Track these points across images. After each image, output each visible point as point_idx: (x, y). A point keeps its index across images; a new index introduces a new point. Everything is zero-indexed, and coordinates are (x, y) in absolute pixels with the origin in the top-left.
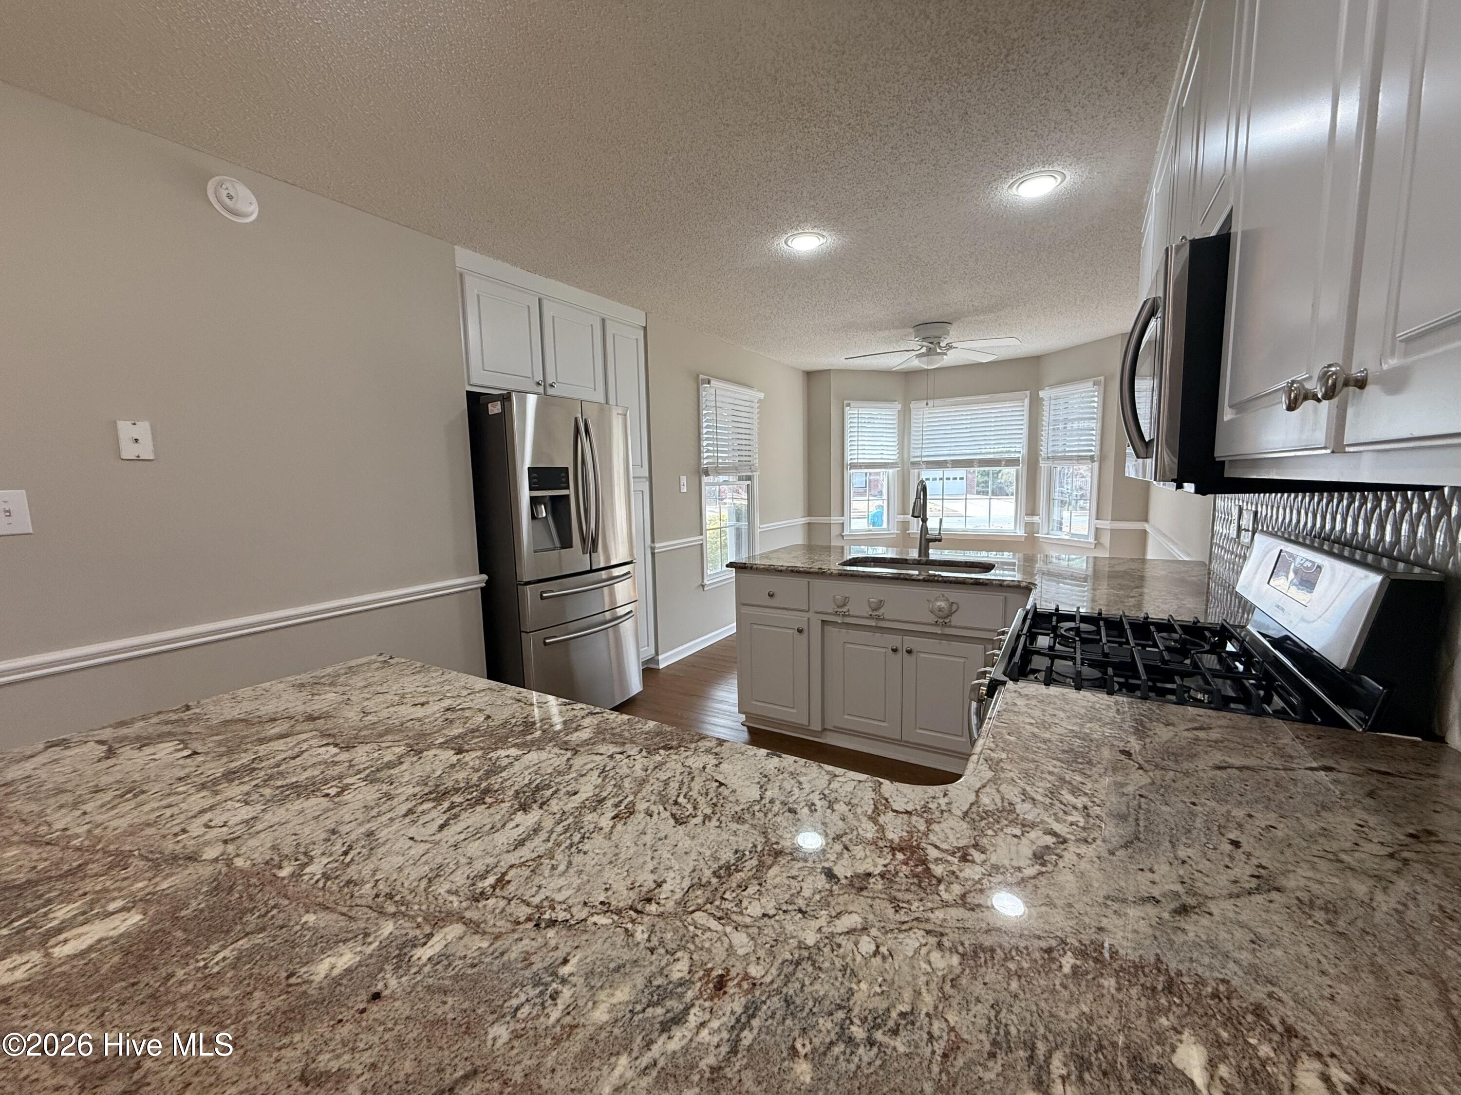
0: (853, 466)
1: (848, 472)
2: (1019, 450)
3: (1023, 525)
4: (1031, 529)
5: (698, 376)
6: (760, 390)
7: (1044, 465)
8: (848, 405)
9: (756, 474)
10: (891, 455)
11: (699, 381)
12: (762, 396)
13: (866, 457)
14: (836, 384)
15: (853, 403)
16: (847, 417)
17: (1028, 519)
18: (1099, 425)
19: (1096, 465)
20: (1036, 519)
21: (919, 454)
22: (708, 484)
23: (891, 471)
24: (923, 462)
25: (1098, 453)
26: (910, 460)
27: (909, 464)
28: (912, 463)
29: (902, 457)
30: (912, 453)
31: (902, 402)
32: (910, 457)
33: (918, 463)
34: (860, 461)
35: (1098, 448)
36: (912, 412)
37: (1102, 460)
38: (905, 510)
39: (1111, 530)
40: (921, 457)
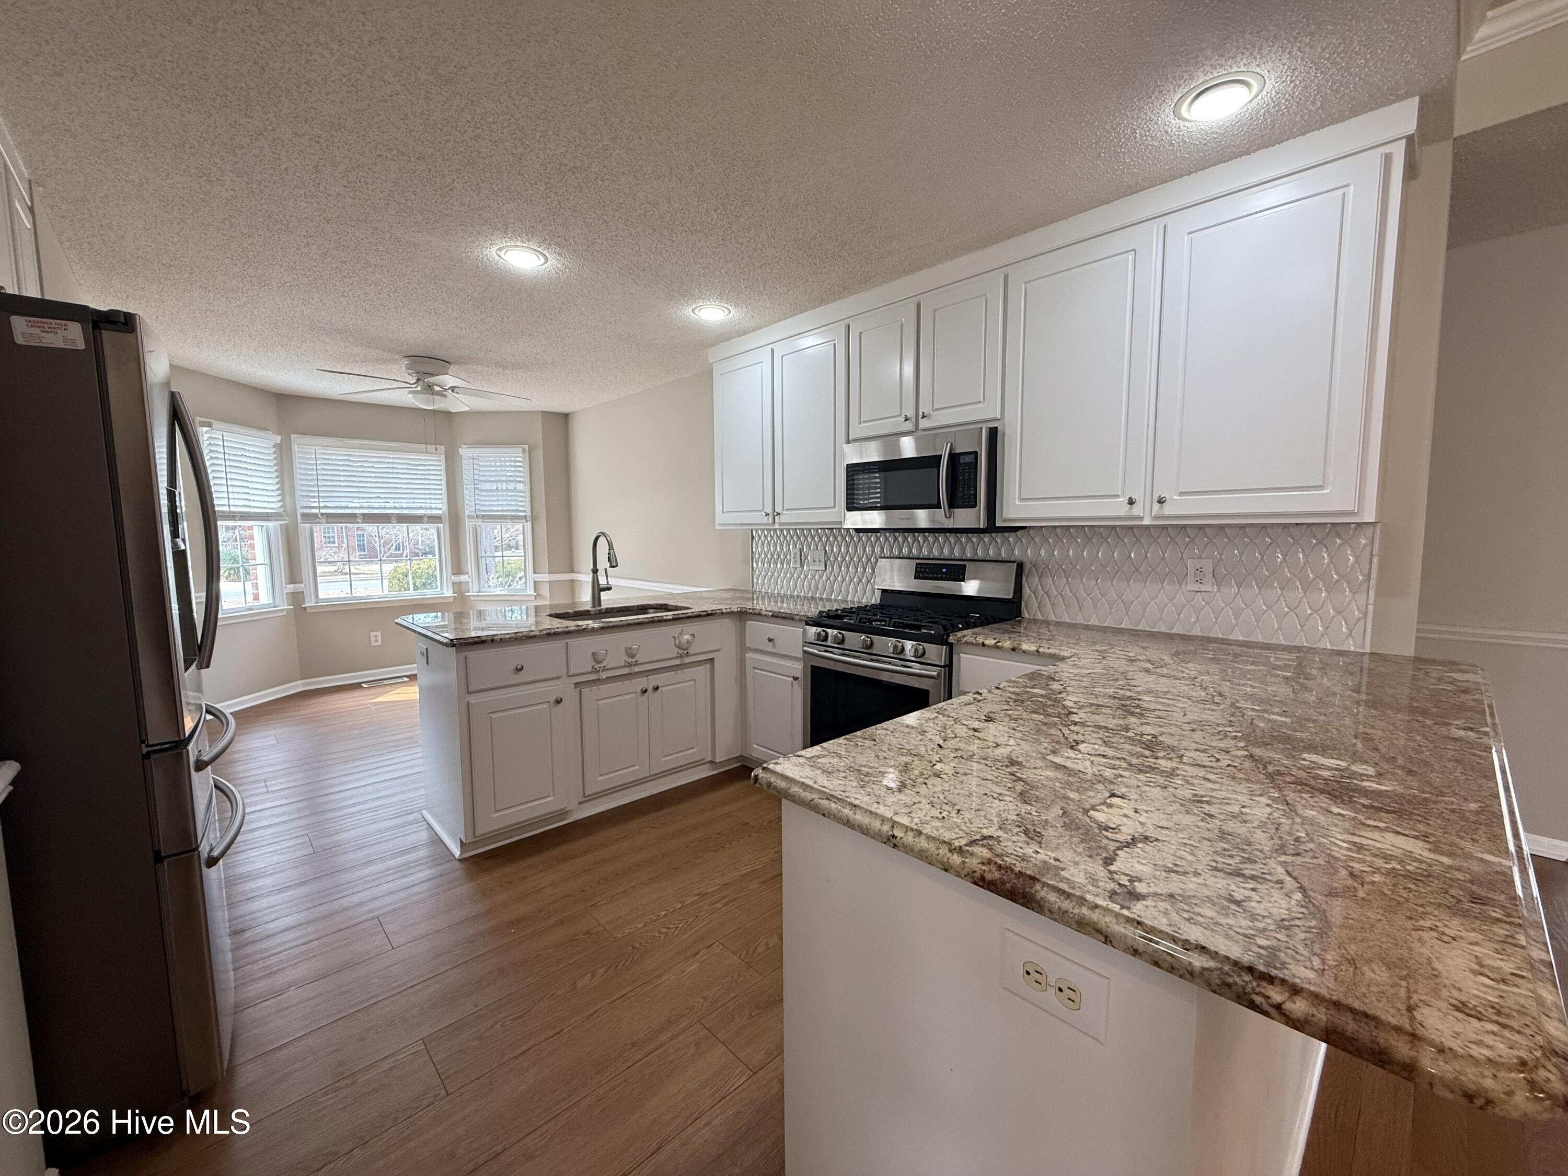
2: (439, 506)
3: (450, 585)
4: (459, 588)
7: (468, 524)
10: (269, 502)
13: (239, 504)
15: (216, 424)
17: (455, 578)
18: (528, 488)
19: (528, 525)
20: (463, 578)
21: (317, 505)
23: (270, 524)
24: (322, 514)
25: (529, 514)
26: (300, 511)
27: (299, 517)
28: (303, 515)
29: (289, 506)
30: (301, 502)
31: (279, 433)
32: (298, 507)
33: (315, 516)
34: (226, 509)
35: (528, 509)
36: (295, 448)
37: (534, 519)
38: (294, 576)
39: (550, 582)
40: (319, 508)
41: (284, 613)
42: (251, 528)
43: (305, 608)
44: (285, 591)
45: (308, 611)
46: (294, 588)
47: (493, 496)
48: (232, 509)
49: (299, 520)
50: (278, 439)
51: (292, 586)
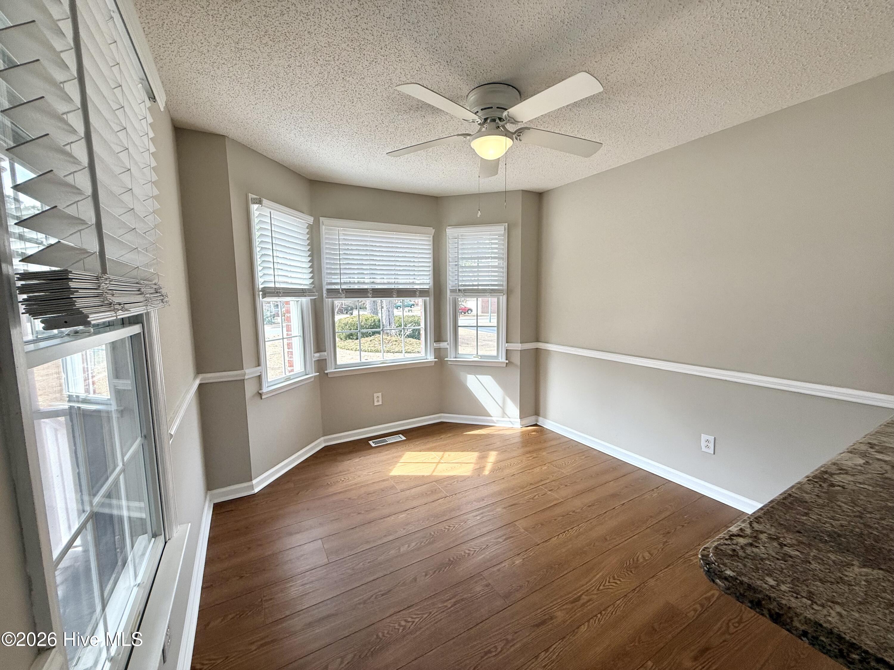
0: (266, 293)
1: (261, 301)
2: (425, 282)
3: (433, 351)
4: (440, 354)
7: (450, 298)
15: (265, 201)
17: (437, 345)
18: (505, 264)
19: (503, 299)
20: (443, 345)
21: (338, 281)
24: (343, 290)
25: (505, 288)
26: (326, 287)
27: (325, 292)
28: (329, 290)
29: (316, 283)
30: (326, 280)
31: (311, 215)
32: (324, 283)
33: (336, 291)
34: (272, 285)
35: (505, 283)
36: (323, 229)
37: (509, 292)
38: (319, 346)
39: (521, 350)
40: (341, 284)
41: (313, 379)
42: (287, 303)
43: (327, 374)
44: (314, 360)
45: (329, 376)
46: (320, 356)
47: (475, 272)
48: (278, 285)
49: (325, 295)
50: (311, 220)
51: (317, 355)
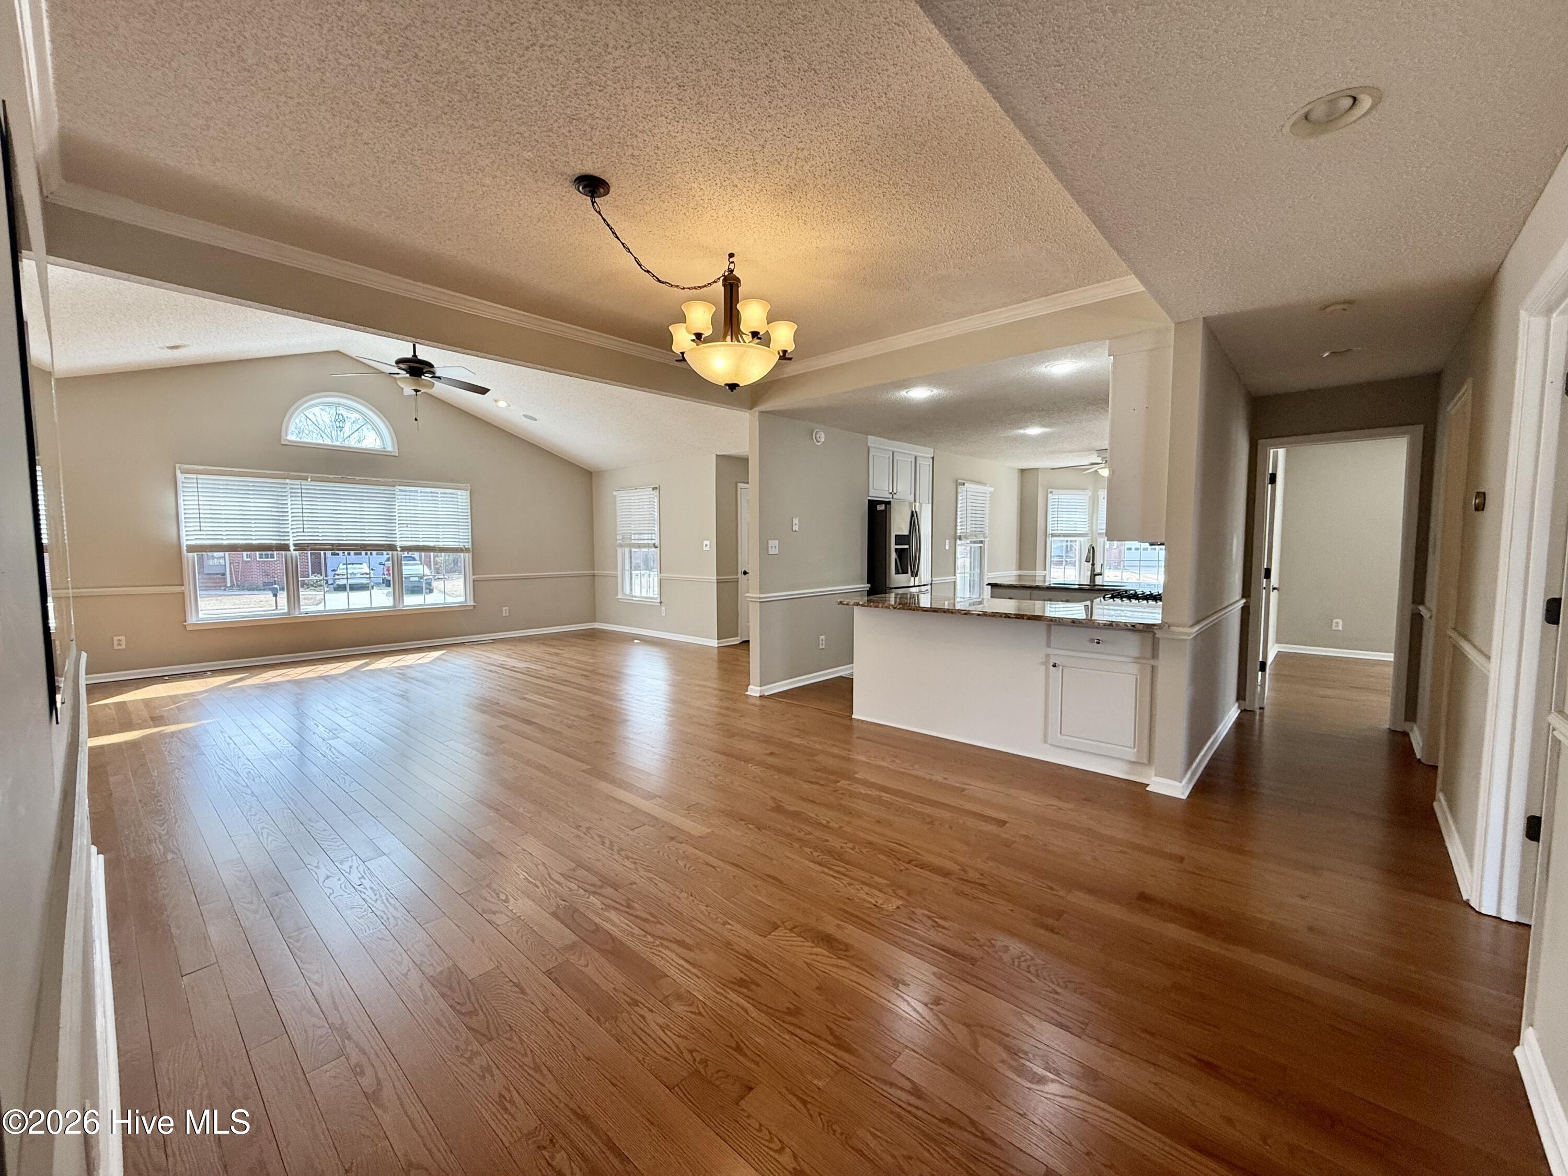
0: (1053, 535)
1: (1049, 539)
5: (957, 481)
6: (990, 486)
8: (1051, 492)
9: (987, 540)
10: (1083, 528)
11: (958, 484)
12: (992, 489)
13: (1062, 528)
14: (1042, 479)
15: (1054, 491)
16: (1050, 501)
22: (960, 545)
23: (1082, 539)
